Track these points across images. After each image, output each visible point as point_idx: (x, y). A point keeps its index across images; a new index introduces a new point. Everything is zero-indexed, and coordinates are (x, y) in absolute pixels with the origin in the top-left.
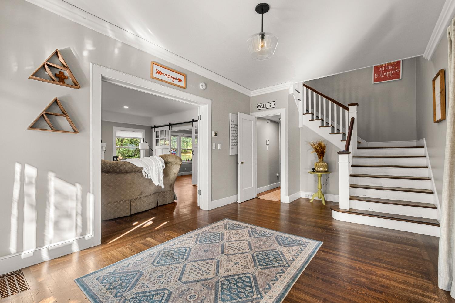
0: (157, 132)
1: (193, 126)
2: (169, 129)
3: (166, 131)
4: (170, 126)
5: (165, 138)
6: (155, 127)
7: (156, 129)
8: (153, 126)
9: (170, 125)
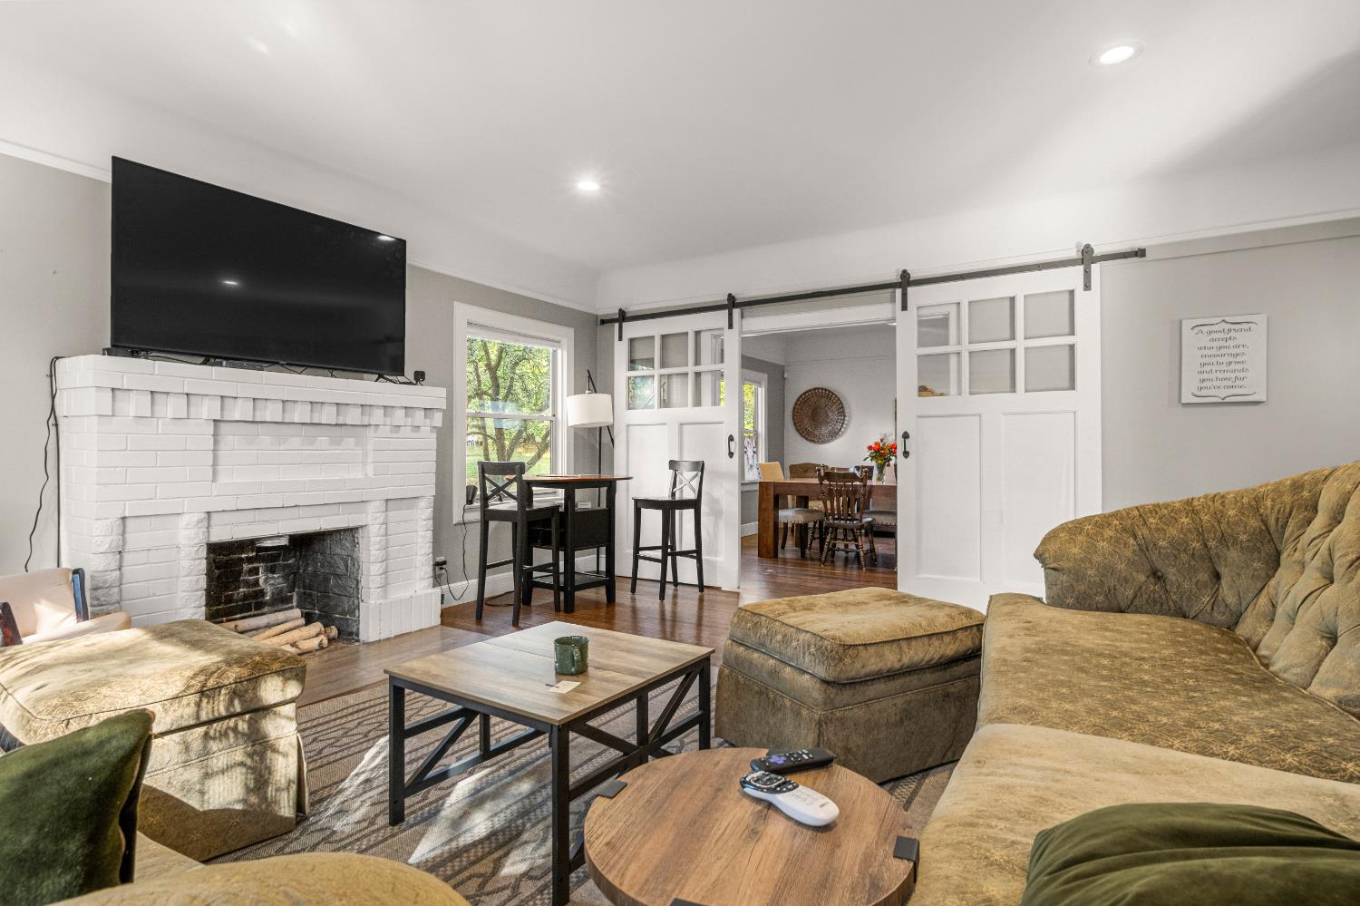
0: (632, 341)
1: (904, 308)
2: (731, 326)
3: (697, 333)
4: (736, 312)
5: (698, 369)
6: (623, 317)
7: (632, 330)
8: (613, 311)
9: (732, 303)
